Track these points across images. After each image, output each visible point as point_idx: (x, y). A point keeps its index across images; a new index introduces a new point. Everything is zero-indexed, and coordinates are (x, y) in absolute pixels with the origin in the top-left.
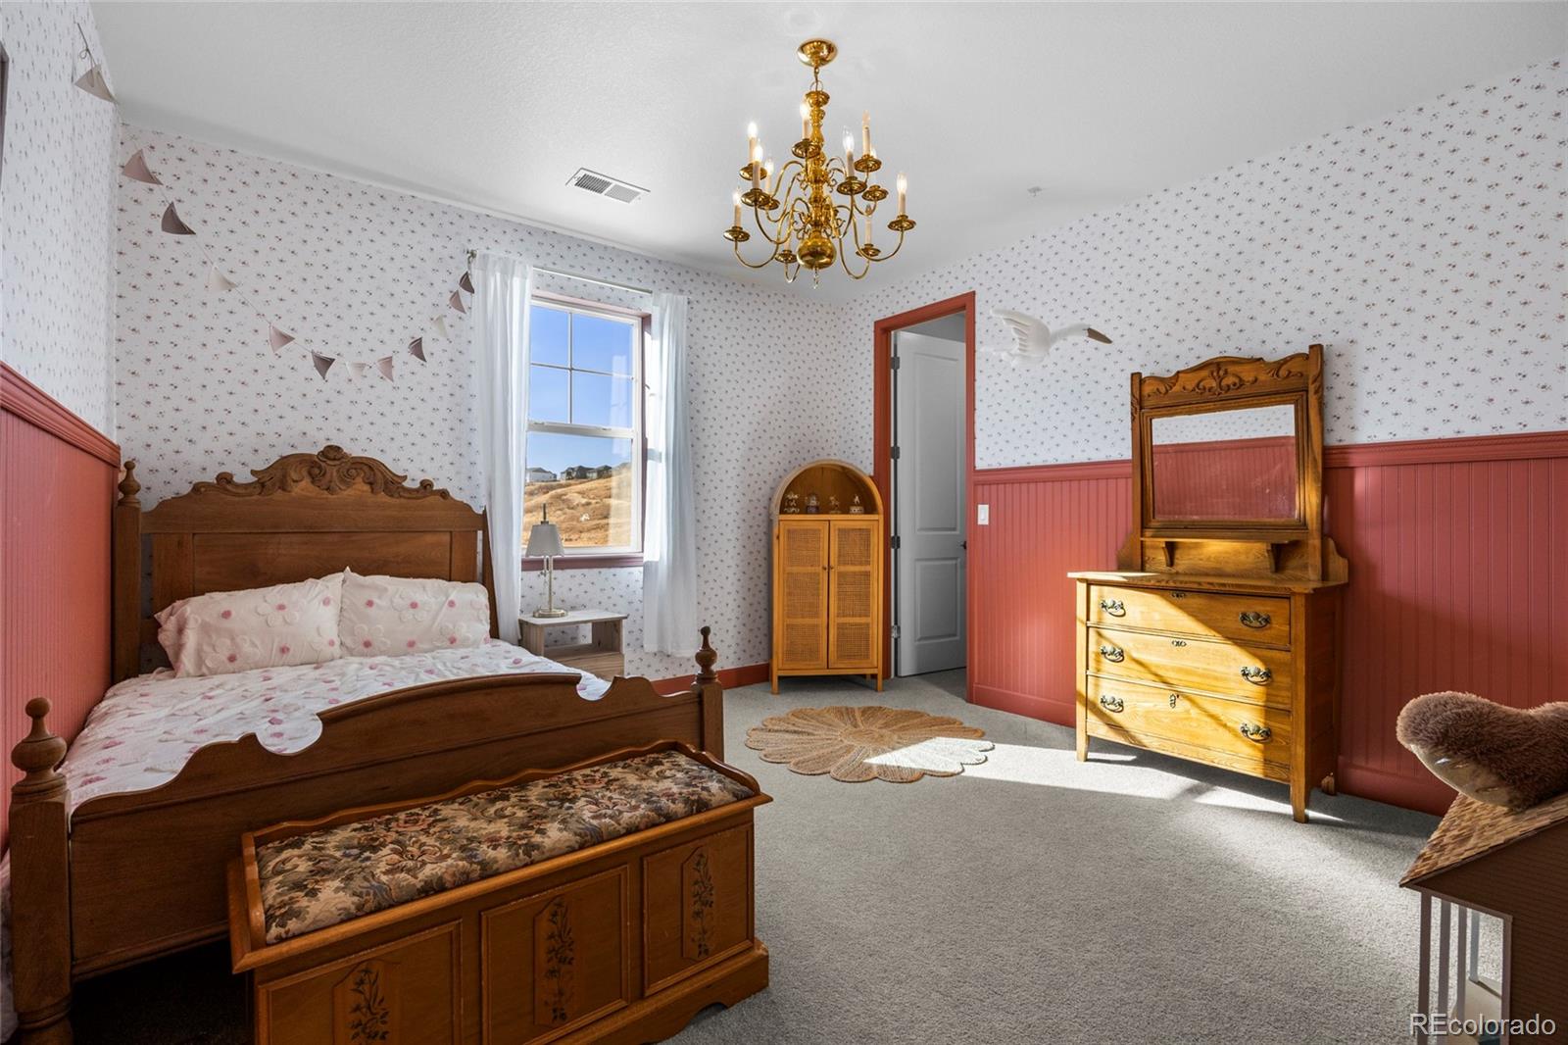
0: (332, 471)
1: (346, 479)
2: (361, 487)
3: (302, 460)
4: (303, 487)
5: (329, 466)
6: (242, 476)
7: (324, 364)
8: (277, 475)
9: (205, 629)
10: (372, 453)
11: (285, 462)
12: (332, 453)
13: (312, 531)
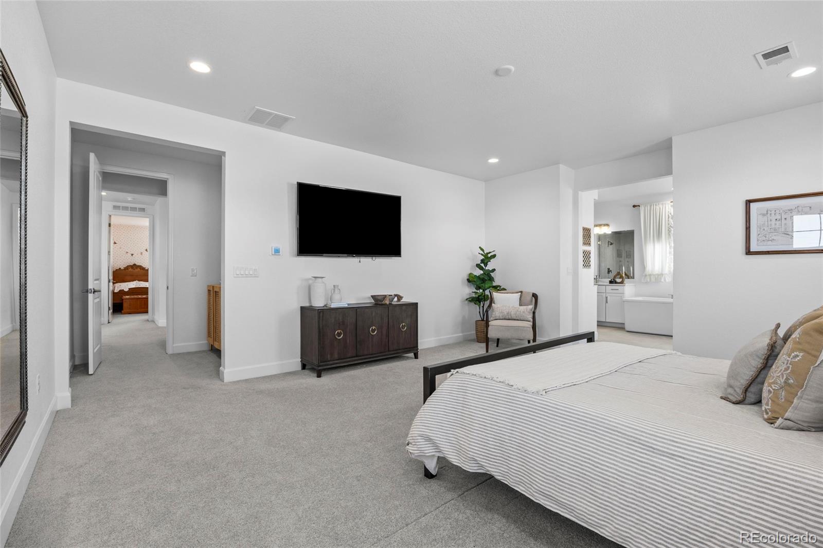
0: (135, 268)
1: (137, 268)
2: (139, 269)
3: (130, 266)
4: (130, 269)
5: (134, 266)
6: (122, 268)
7: (132, 255)
8: (127, 268)
9: (118, 287)
10: (141, 265)
11: (128, 266)
12: (135, 265)
13: (132, 275)
